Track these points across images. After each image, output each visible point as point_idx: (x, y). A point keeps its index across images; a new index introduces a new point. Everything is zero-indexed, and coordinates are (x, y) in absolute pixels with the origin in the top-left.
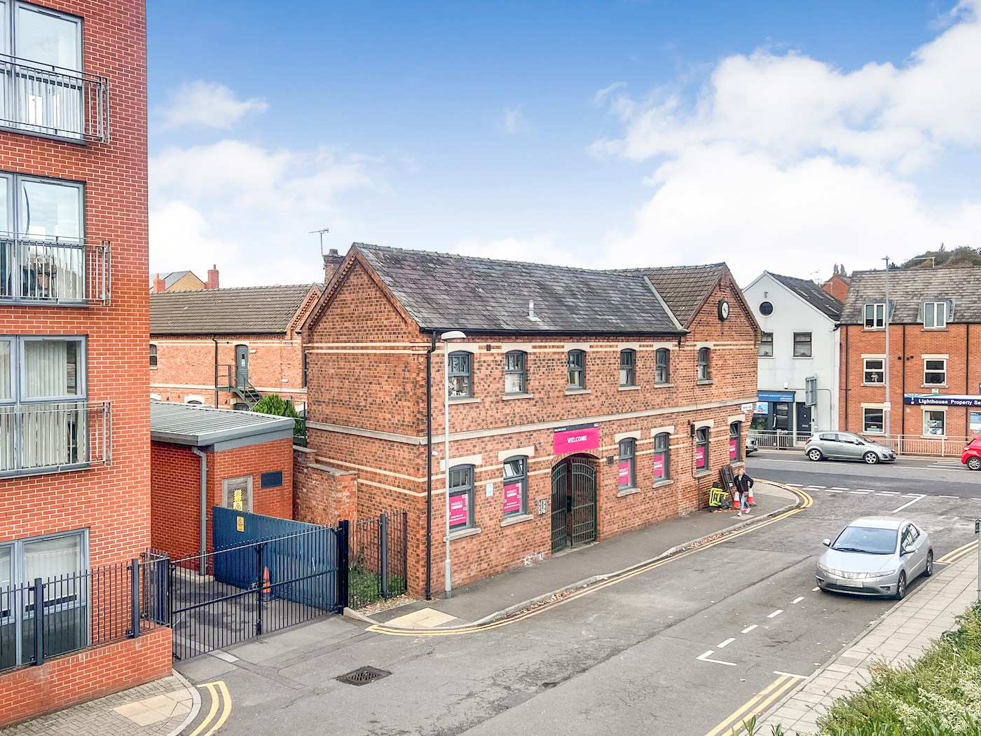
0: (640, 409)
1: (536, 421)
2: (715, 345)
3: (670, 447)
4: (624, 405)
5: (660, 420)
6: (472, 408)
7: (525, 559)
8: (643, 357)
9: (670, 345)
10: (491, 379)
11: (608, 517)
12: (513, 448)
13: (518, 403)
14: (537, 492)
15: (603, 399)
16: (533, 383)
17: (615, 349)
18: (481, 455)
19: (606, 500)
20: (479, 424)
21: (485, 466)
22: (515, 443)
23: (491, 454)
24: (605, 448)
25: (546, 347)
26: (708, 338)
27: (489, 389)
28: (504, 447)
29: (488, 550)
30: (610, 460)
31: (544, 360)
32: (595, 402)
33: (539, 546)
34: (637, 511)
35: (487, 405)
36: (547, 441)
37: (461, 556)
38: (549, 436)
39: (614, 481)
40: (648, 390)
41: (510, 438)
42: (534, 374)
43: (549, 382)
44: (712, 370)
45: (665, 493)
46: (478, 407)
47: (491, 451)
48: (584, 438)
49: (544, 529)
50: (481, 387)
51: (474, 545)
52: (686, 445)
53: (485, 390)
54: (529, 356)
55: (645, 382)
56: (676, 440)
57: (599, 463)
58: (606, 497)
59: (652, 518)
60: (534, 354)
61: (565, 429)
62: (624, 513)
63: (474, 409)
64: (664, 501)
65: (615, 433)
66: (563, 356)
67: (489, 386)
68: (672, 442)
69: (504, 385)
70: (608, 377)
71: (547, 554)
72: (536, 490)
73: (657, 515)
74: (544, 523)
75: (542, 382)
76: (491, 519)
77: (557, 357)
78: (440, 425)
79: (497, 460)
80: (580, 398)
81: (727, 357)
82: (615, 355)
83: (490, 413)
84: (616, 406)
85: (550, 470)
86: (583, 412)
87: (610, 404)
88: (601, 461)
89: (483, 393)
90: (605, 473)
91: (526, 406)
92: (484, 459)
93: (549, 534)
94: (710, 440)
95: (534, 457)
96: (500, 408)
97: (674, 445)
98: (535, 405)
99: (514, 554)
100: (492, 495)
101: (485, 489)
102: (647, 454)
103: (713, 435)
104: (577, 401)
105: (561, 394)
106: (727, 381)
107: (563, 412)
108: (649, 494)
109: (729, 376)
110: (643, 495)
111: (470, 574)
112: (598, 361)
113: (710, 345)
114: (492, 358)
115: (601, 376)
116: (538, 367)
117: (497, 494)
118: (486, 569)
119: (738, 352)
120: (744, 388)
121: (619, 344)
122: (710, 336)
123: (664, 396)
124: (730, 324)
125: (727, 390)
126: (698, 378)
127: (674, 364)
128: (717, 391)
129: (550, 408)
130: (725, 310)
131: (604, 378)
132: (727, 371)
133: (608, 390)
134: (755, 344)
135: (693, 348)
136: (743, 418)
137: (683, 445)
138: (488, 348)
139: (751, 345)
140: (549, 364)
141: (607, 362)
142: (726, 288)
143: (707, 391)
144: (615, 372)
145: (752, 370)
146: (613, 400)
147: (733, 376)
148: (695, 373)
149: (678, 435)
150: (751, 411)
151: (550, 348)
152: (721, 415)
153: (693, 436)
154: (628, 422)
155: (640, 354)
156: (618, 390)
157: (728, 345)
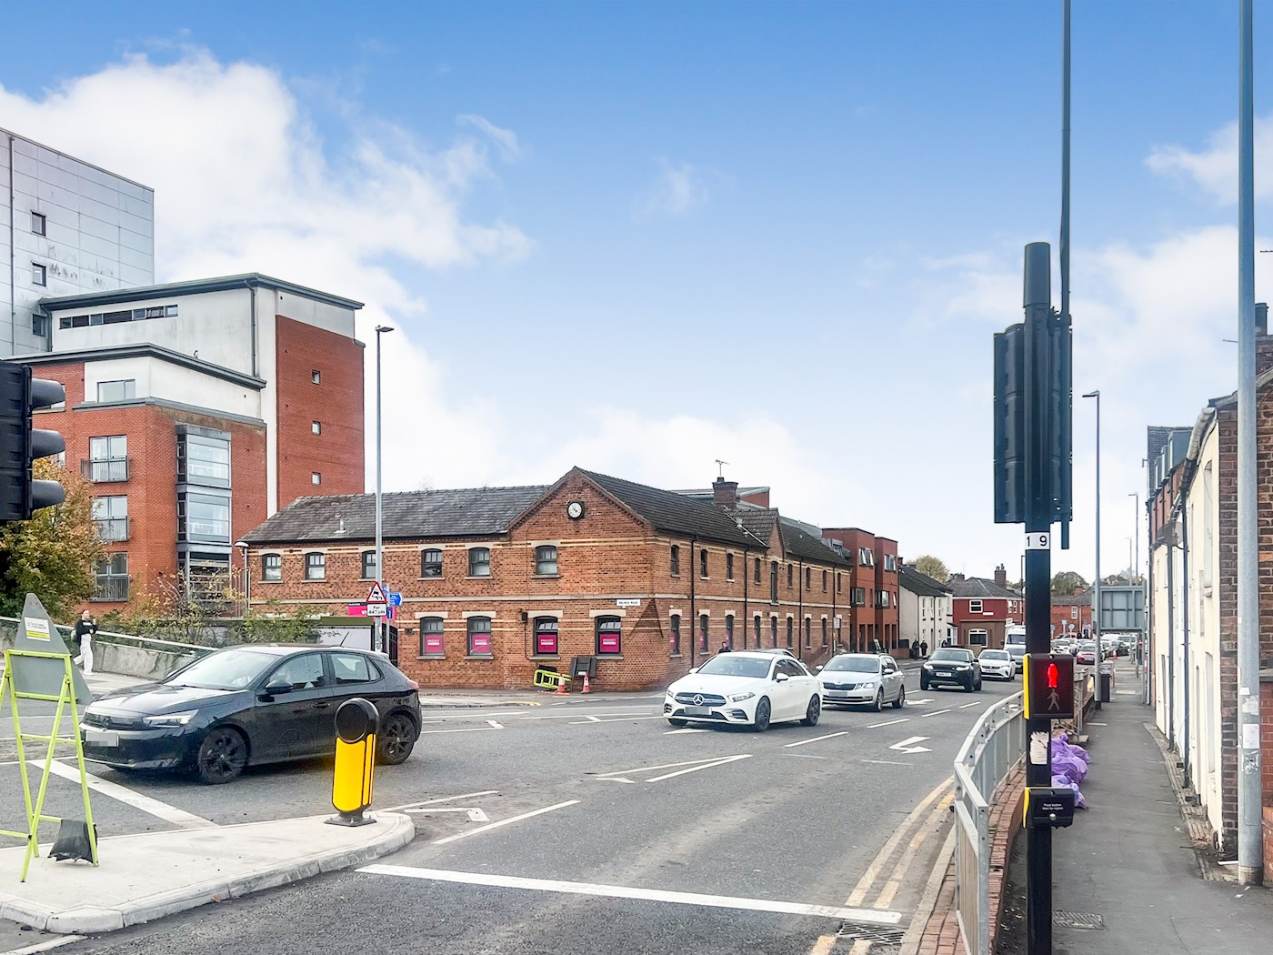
0: (447, 595)
1: (331, 597)
2: (563, 543)
3: (492, 629)
4: (426, 591)
5: (475, 606)
6: (278, 586)
8: (451, 555)
10: (293, 570)
13: (316, 585)
15: (401, 585)
16: (329, 573)
17: (416, 549)
20: (284, 596)
24: (402, 621)
25: (339, 550)
26: (552, 537)
27: (292, 576)
30: (409, 631)
31: (339, 558)
34: (445, 674)
35: (290, 585)
36: (341, 610)
38: (344, 608)
39: (414, 647)
40: (457, 581)
42: (330, 567)
43: (344, 572)
45: (483, 666)
46: (283, 586)
50: (285, 574)
52: (515, 630)
53: (289, 576)
54: (326, 556)
55: (453, 574)
56: (499, 624)
58: (405, 657)
59: (464, 683)
60: (330, 554)
61: (359, 604)
62: (427, 673)
64: (481, 672)
65: (416, 611)
66: (357, 555)
68: (494, 625)
69: (305, 573)
70: (407, 570)
73: (471, 681)
75: (337, 572)
77: (351, 555)
78: (256, 594)
82: (414, 554)
83: (292, 590)
84: (416, 592)
87: (409, 590)
88: (399, 630)
89: (287, 578)
90: (403, 639)
91: (323, 587)
94: (558, 629)
96: (301, 587)
97: (498, 627)
98: (331, 587)
102: (457, 631)
103: (561, 625)
105: (356, 580)
106: (587, 576)
107: (358, 592)
108: (460, 663)
110: (451, 663)
112: (394, 559)
114: (294, 557)
115: (398, 569)
116: (334, 562)
119: (608, 548)
120: (623, 584)
121: (419, 545)
122: (553, 535)
123: (481, 586)
124: (591, 522)
125: (589, 584)
126: (537, 572)
127: (496, 560)
128: (568, 585)
129: (344, 590)
130: (575, 510)
131: (402, 571)
132: (587, 567)
133: (407, 580)
134: (645, 540)
135: (525, 546)
136: (622, 613)
137: (510, 629)
138: (291, 551)
139: (638, 542)
140: (344, 561)
141: (405, 559)
142: (581, 489)
143: (551, 584)
144: (414, 567)
145: (641, 565)
146: (412, 587)
147: (600, 571)
148: (530, 568)
149: (502, 621)
150: (638, 607)
151: (345, 550)
152: (577, 607)
153: (526, 623)
154: (430, 604)
155: (446, 553)
156: (418, 579)
157: (590, 542)
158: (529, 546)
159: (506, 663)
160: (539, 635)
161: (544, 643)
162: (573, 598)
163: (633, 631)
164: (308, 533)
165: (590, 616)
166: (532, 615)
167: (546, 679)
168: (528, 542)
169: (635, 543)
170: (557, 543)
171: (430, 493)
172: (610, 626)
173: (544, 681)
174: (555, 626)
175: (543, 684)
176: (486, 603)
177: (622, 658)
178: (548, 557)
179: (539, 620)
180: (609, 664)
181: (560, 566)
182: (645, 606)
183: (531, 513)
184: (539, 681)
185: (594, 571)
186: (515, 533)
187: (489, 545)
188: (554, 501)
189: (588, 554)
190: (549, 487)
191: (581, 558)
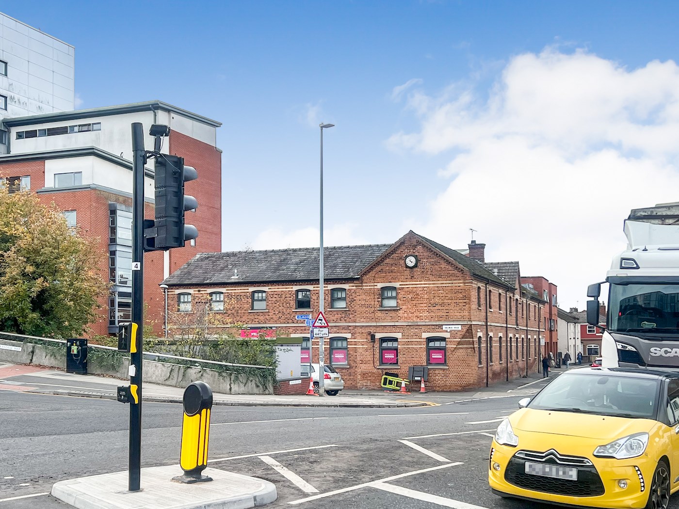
2: (402, 285)
5: (335, 330)
6: (189, 316)
8: (317, 293)
13: (217, 315)
15: (280, 315)
17: (292, 290)
20: (194, 323)
25: (236, 290)
26: (392, 280)
31: (234, 296)
32: (274, 316)
35: (198, 314)
38: (238, 331)
42: (227, 302)
46: (193, 315)
50: (195, 307)
52: (366, 347)
53: (198, 308)
54: (224, 294)
56: (354, 342)
60: (228, 293)
61: (250, 328)
63: (191, 316)
65: (291, 333)
66: (248, 294)
68: (349, 343)
70: (284, 304)
77: (244, 294)
78: (173, 321)
80: (261, 314)
82: (290, 293)
84: (291, 320)
86: (264, 321)
87: (286, 318)
89: (196, 310)
91: (223, 316)
94: (398, 346)
97: (351, 345)
98: (228, 316)
103: (400, 343)
104: (258, 316)
105: (247, 311)
106: (420, 308)
107: (248, 320)
109: (422, 305)
112: (276, 296)
113: (394, 285)
114: (201, 295)
115: (278, 303)
116: (231, 299)
119: (436, 289)
120: (447, 314)
121: (294, 287)
122: (395, 279)
123: (339, 315)
124: (423, 270)
125: (421, 314)
126: (381, 306)
127: (351, 297)
128: (406, 315)
129: (238, 318)
130: (411, 261)
132: (420, 302)
133: (284, 311)
134: (464, 283)
135: (373, 287)
136: (447, 335)
137: (362, 346)
138: (199, 291)
139: (459, 284)
140: (238, 297)
141: (284, 296)
142: (415, 246)
143: (393, 314)
144: (290, 302)
145: (461, 301)
146: (288, 315)
147: (430, 305)
148: (376, 303)
149: (356, 340)
150: (459, 331)
151: (239, 290)
152: (412, 330)
153: (374, 342)
154: (302, 328)
155: (314, 292)
156: (293, 310)
157: (422, 284)
158: (375, 287)
159: (359, 371)
160: (383, 350)
161: (388, 356)
162: (409, 324)
163: (455, 348)
164: (211, 278)
165: (423, 337)
166: (378, 336)
167: (391, 383)
168: (375, 284)
169: (456, 285)
170: (397, 285)
171: (295, 250)
172: (437, 344)
173: (389, 384)
174: (395, 344)
175: (388, 386)
176: (344, 328)
177: (448, 368)
178: (390, 295)
179: (383, 340)
180: (437, 372)
181: (399, 301)
182: (465, 330)
183: (378, 264)
184: (385, 384)
185: (425, 305)
186: (365, 278)
187: (346, 286)
188: (395, 255)
189: (421, 292)
190: (391, 246)
191: (416, 296)
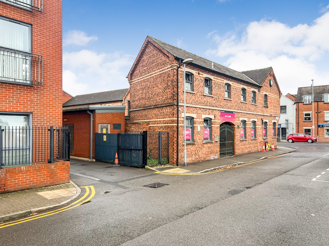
0: (247, 111)
1: (215, 106)
2: (269, 94)
3: (256, 126)
4: (242, 108)
5: (253, 116)
6: (193, 95)
7: (211, 157)
8: (248, 92)
9: (256, 90)
10: (199, 86)
11: (237, 147)
12: (207, 114)
13: (209, 98)
14: (215, 133)
15: (236, 104)
16: (214, 92)
17: (240, 87)
18: (196, 114)
19: (237, 141)
20: (195, 102)
21: (197, 119)
22: (208, 113)
23: (199, 115)
24: (237, 122)
25: (218, 79)
26: (267, 91)
27: (199, 90)
28: (204, 113)
29: (198, 151)
30: (238, 127)
31: (217, 84)
32: (234, 104)
33: (216, 153)
34: (246, 147)
35: (198, 95)
36: (218, 114)
37: (189, 151)
38: (219, 113)
39: (239, 134)
40: (250, 104)
41: (206, 110)
42: (214, 88)
43: (219, 93)
44: (268, 103)
45: (255, 142)
46: (195, 96)
47: (199, 114)
48: (230, 117)
49: (217, 147)
50: (196, 88)
51: (194, 148)
52: (261, 127)
53: (198, 90)
54: (212, 81)
55: (249, 101)
56: (258, 124)
57: (235, 127)
58: (237, 140)
59: (251, 150)
60: (214, 81)
61: (224, 112)
62: (242, 147)
63: (194, 96)
64: (254, 145)
65: (240, 117)
66: (224, 84)
67: (199, 89)
68: (257, 125)
69: (204, 90)
70: (238, 96)
71: (218, 157)
72: (215, 132)
73: (252, 149)
74: (217, 145)
75: (217, 92)
76: (199, 140)
77: (222, 84)
78: (182, 99)
79: (202, 118)
81: (272, 99)
82: (240, 89)
83: (199, 99)
84: (240, 108)
85: (219, 126)
86: (230, 107)
87: (238, 106)
88: (235, 126)
89: (197, 91)
90: (237, 131)
91: (211, 100)
92: (197, 116)
93: (219, 149)
94: (267, 127)
95: (214, 120)
96: (202, 98)
97: (257, 126)
98: (214, 100)
99: (207, 154)
100: (200, 130)
101: (197, 128)
102: (249, 127)
103: (268, 125)
104: (228, 102)
106: (272, 108)
107: (223, 105)
108: (250, 142)
109: (272, 106)
110: (248, 141)
111: (192, 159)
112: (235, 90)
113: (267, 94)
114: (200, 78)
116: (216, 86)
117: (202, 130)
118: (198, 158)
119: (275, 99)
120: (277, 111)
123: (254, 108)
124: (273, 88)
125: (272, 111)
127: (257, 97)
128: (269, 110)
129: (219, 103)
130: (272, 83)
131: (236, 96)
132: (272, 104)
133: (238, 101)
136: (276, 121)
138: (199, 74)
139: (278, 97)
140: (219, 86)
142: (272, 76)
145: (279, 106)
147: (274, 106)
148: (263, 102)
150: (278, 119)
152: (270, 119)
153: (263, 124)
154: (244, 114)
156: (241, 102)
157: (272, 95)
158: (263, 93)
159: (259, 141)
162: (270, 115)
165: (272, 122)
166: (264, 121)
180: (274, 139)
183: (265, 81)
188: (267, 78)
191: (271, 101)
